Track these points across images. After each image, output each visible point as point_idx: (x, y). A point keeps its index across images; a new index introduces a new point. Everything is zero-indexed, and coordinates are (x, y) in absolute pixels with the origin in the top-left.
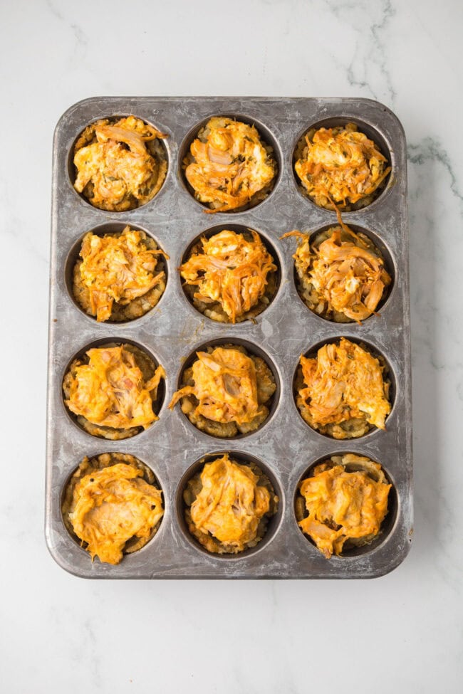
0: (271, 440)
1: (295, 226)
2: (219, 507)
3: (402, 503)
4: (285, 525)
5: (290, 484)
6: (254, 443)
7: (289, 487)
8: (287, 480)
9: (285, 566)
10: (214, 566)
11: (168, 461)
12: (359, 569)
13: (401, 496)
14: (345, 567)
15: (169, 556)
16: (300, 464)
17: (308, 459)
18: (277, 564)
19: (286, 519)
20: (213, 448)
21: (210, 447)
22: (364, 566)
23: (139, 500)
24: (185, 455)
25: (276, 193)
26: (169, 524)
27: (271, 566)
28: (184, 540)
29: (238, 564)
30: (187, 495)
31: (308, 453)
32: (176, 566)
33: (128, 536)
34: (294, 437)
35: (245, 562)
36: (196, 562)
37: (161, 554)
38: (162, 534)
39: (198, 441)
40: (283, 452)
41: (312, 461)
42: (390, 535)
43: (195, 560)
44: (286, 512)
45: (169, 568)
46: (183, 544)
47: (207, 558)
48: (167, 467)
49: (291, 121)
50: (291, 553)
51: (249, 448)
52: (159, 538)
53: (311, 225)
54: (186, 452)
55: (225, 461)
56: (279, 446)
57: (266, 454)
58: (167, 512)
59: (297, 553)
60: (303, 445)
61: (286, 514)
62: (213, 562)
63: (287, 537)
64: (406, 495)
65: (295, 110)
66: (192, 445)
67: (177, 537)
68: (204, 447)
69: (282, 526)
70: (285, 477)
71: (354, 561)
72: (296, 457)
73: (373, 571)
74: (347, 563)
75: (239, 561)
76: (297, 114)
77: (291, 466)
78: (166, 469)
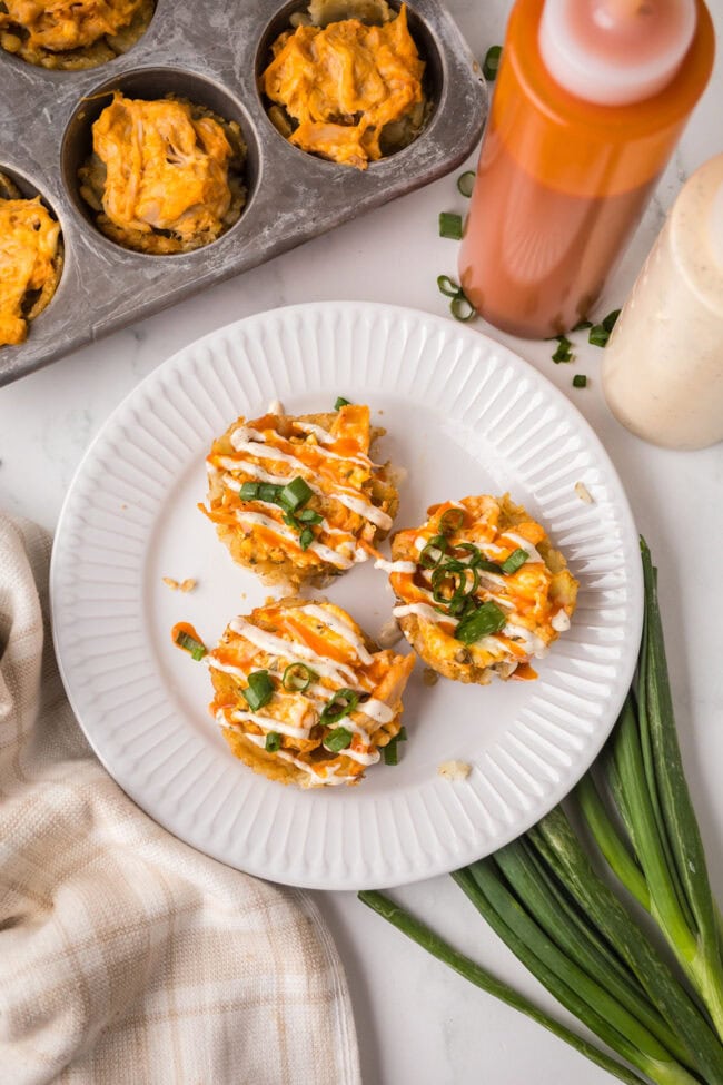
0: (177, 29)
2: (146, 173)
3: (438, 28)
4: (270, 150)
5: (243, 84)
6: (150, 46)
7: (244, 88)
8: (234, 79)
9: (302, 213)
10: (186, 267)
11: (23, 139)
12: (423, 162)
13: (430, 19)
14: (400, 168)
15: (103, 287)
16: (243, 46)
17: (251, 31)
18: (287, 216)
19: (264, 140)
20: (86, 84)
21: (81, 86)
22: (428, 154)
23: (7, 223)
24: (48, 116)
26: (77, 236)
27: (279, 224)
28: (117, 251)
29: (223, 246)
30: (87, 193)
31: (247, 22)
32: (125, 297)
33: (18, 290)
34: (212, 8)
35: (234, 237)
36: (154, 276)
37: (88, 292)
38: (73, 259)
39: (57, 86)
40: (205, 40)
41: (260, 31)
43: (150, 274)
44: (259, 129)
45: (114, 306)
46: (117, 257)
47: (168, 260)
48: (28, 149)
50: (301, 188)
51: (146, 59)
52: (73, 267)
54: (46, 111)
55: (119, 101)
56: (194, 32)
57: (178, 55)
58: (64, 220)
59: (310, 184)
60: (231, 13)
61: (260, 133)
62: (181, 262)
63: (282, 167)
64: (437, 14)
66: (49, 95)
67: (100, 250)
68: (72, 91)
69: (264, 154)
70: (228, 77)
71: (409, 155)
72: (231, 38)
73: (447, 154)
74: (399, 162)
75: (222, 242)
77: (229, 55)
78: (27, 153)
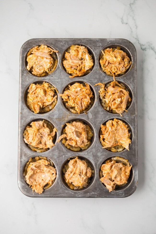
0: (91, 152)
1: (100, 81)
2: (75, 174)
3: (134, 173)
4: (96, 180)
5: (97, 167)
6: (86, 153)
7: (97, 168)
9: (96, 193)
10: (73, 193)
11: (58, 159)
12: (120, 195)
13: (134, 171)
14: (115, 194)
15: (58, 190)
16: (101, 160)
17: (103, 158)
18: (93, 193)
19: (96, 178)
20: (72, 155)
21: (71, 155)
22: (122, 194)
23: (48, 172)
24: (63, 157)
25: (93, 71)
26: (58, 180)
27: (91, 194)
28: (63, 185)
29: (81, 193)
30: (64, 170)
31: (104, 157)
32: (60, 193)
33: (45, 184)
34: (99, 151)
35: (83, 192)
36: (67, 192)
37: (55, 190)
38: (55, 183)
39: (67, 153)
40: (95, 156)
41: (105, 159)
42: (130, 183)
43: (66, 191)
44: (96, 176)
45: (58, 194)
46: (63, 186)
47: (70, 191)
48: (58, 161)
49: (99, 46)
50: (98, 189)
51: (84, 155)
52: (55, 184)
53: (105, 81)
54: (64, 156)
55: (77, 159)
56: (94, 154)
57: (90, 157)
58: (57, 176)
59: (100, 189)
60: (102, 154)
61: (96, 177)
62: (72, 192)
63: (97, 184)
64: (135, 170)
65: (100, 43)
66: (65, 153)
67: (60, 183)
68: (69, 155)
69: (95, 180)
70: (96, 164)
71: (118, 192)
72: (99, 158)
73: (125, 195)
74: (116, 192)
75: (81, 192)
76: (100, 44)
77: (98, 161)
78: (57, 162)
